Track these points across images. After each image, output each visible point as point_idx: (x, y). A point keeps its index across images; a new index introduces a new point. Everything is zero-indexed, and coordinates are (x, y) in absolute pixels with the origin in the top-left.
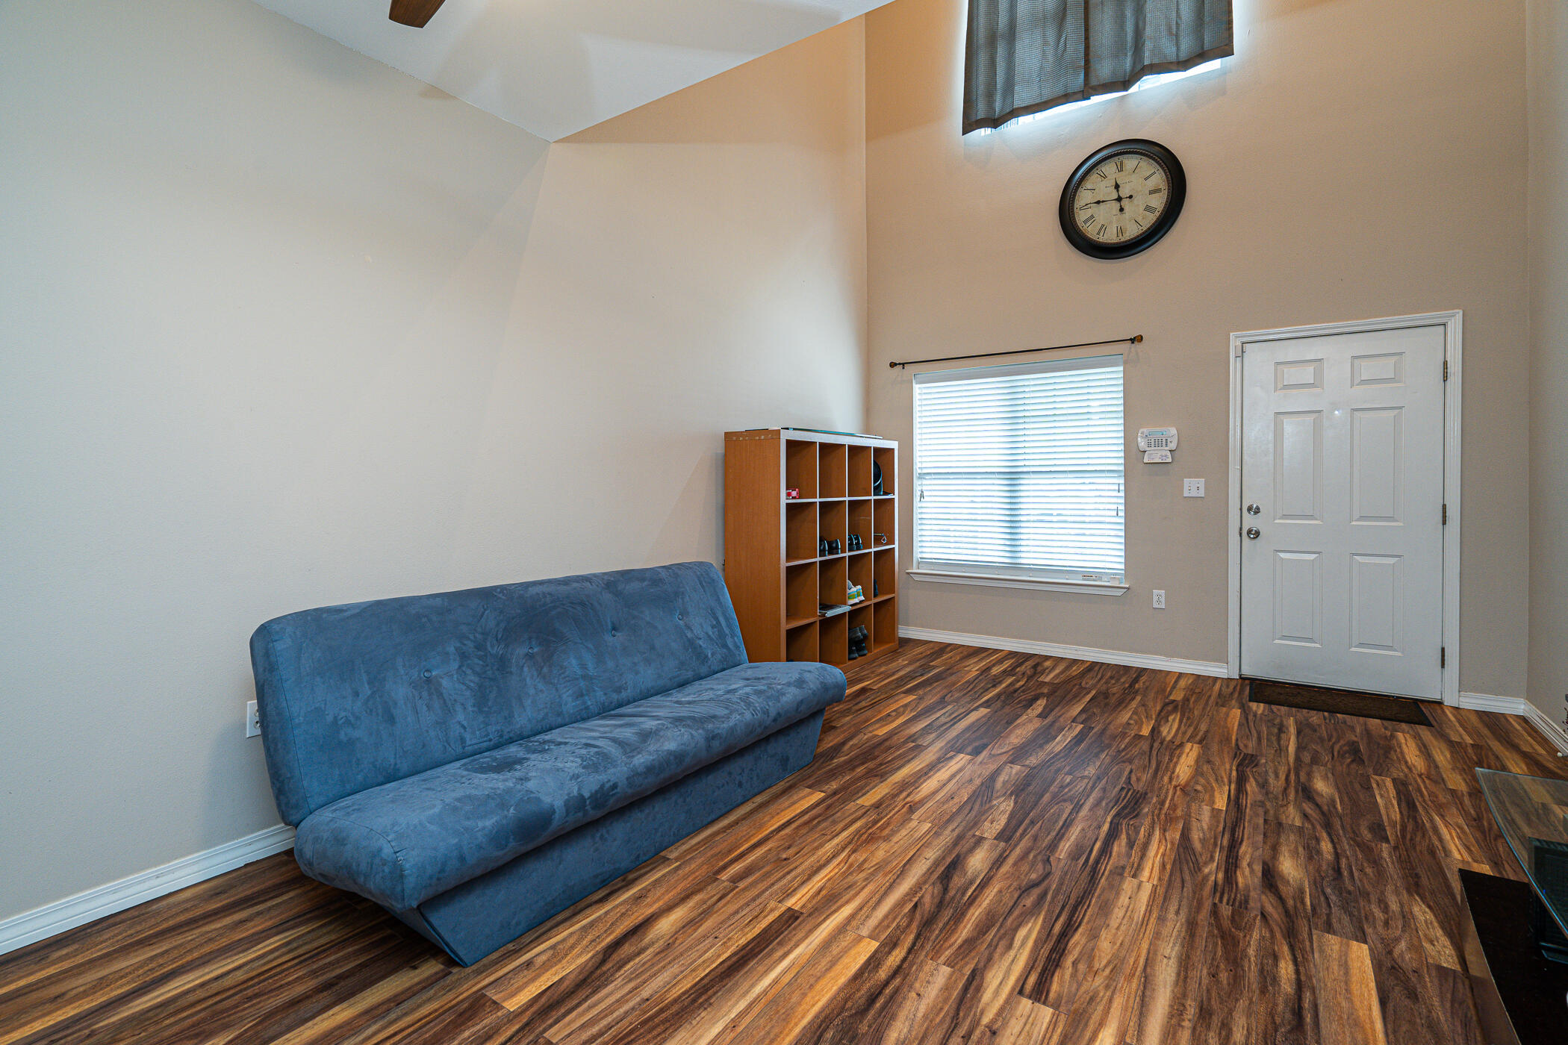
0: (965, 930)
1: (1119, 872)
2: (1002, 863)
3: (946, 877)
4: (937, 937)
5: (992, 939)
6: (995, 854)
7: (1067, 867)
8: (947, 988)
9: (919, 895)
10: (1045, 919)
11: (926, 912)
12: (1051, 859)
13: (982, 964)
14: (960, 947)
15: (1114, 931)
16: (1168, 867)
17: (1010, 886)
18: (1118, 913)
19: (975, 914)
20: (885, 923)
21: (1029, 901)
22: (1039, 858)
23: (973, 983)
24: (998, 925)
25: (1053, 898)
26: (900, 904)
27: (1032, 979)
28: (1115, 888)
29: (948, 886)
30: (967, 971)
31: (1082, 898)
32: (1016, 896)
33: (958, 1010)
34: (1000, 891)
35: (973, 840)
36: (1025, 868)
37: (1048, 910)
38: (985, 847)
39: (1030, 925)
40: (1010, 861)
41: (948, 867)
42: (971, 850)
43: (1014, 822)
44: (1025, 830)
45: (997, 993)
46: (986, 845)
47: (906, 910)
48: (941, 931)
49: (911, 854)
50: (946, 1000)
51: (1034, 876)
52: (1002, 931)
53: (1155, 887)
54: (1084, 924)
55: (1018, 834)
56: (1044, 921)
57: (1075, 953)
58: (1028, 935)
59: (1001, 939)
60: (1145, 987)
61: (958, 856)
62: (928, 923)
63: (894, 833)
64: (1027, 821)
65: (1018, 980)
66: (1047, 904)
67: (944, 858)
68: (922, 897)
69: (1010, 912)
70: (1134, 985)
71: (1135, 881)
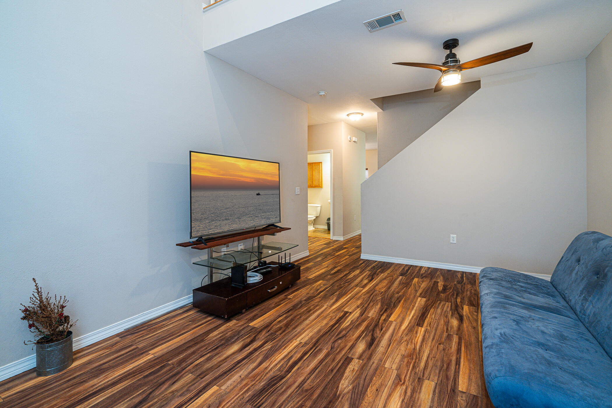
0: (365, 324)
1: (306, 344)
2: (352, 345)
3: (373, 340)
4: (373, 322)
5: (357, 322)
6: (353, 350)
7: (326, 345)
8: (369, 313)
9: (381, 333)
10: (340, 328)
11: (378, 328)
12: (330, 349)
13: (360, 317)
14: (366, 320)
15: (320, 326)
16: (283, 348)
17: (349, 337)
18: (315, 330)
19: (362, 328)
20: (389, 325)
21: (344, 332)
22: (335, 349)
23: (362, 314)
24: (355, 325)
25: (335, 334)
26: (387, 330)
27: (347, 315)
28: (311, 338)
29: (372, 336)
30: (364, 316)
31: (325, 334)
32: (348, 334)
33: (366, 310)
34: (353, 335)
35: (363, 357)
36: (342, 345)
37: (338, 330)
38: (358, 353)
39: (345, 326)
40: (347, 347)
41: (373, 344)
42: (364, 352)
43: (342, 370)
44: (337, 365)
45: (356, 313)
46: (357, 355)
47: (384, 328)
48: (372, 324)
49: (389, 349)
50: (369, 311)
51: (340, 341)
52: (354, 324)
53: (296, 339)
54: (328, 327)
55: (341, 362)
56: (340, 327)
57: (334, 320)
58: (347, 323)
59: (354, 323)
60: (320, 315)
61: (369, 349)
62: (376, 325)
63: (402, 360)
64: (335, 371)
65: (351, 314)
66: (338, 332)
67: (375, 347)
68: (380, 332)
69: (350, 329)
70: (322, 315)
71: (302, 341)
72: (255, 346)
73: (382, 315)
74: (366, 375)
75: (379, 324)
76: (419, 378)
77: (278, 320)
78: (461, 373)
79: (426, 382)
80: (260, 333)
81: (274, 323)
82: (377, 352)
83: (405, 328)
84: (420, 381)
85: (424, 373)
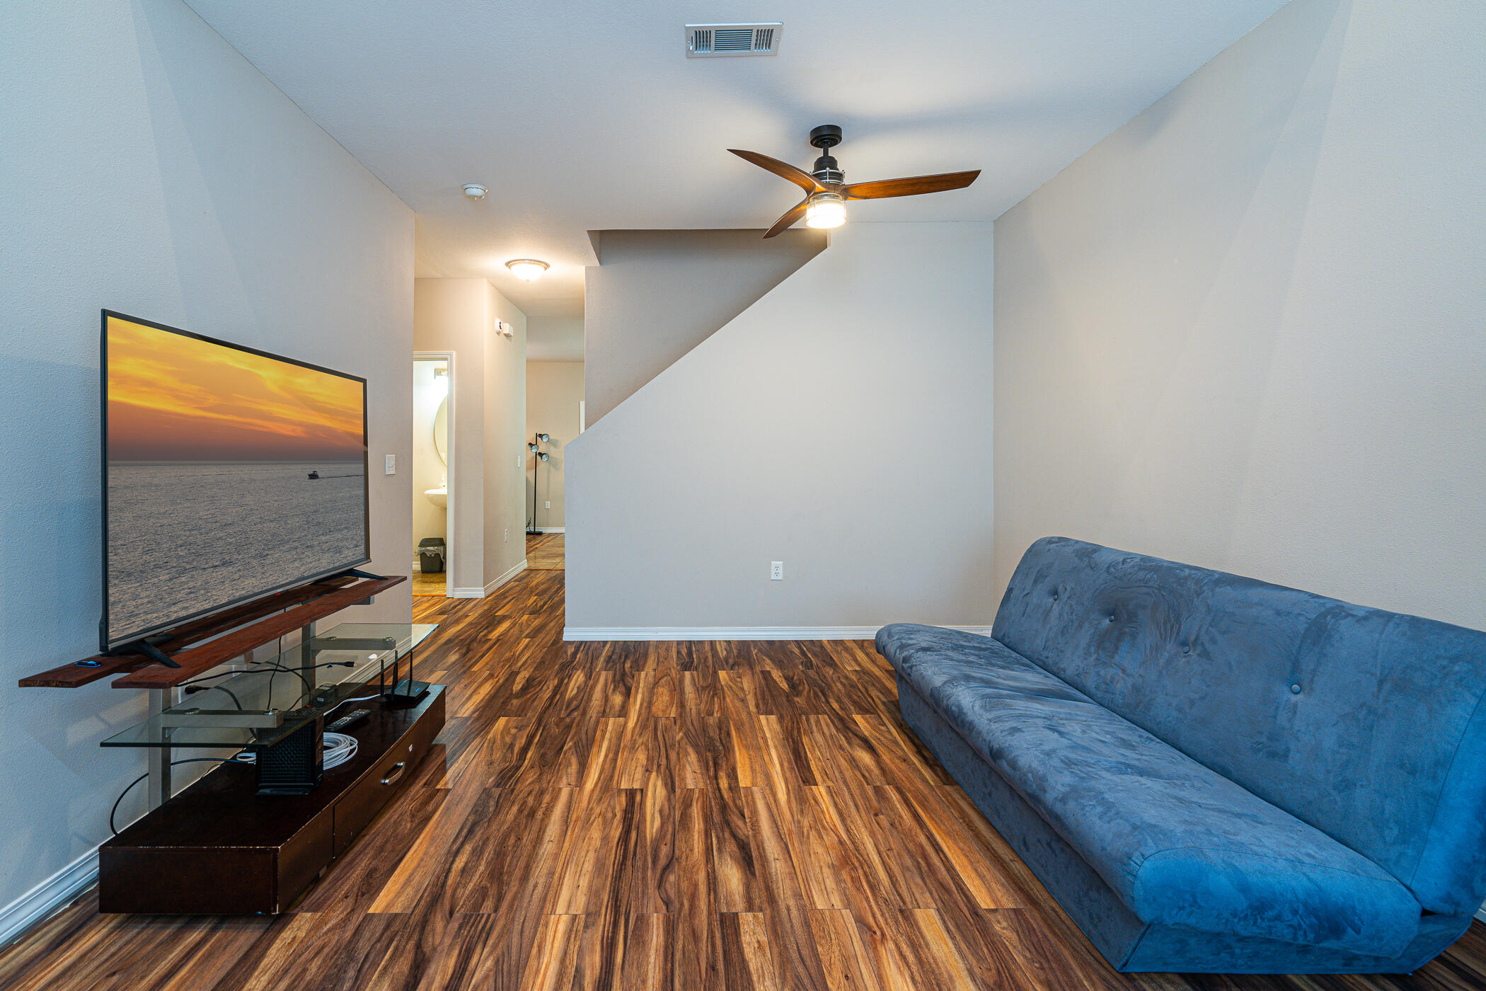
0: (696, 811)
1: (591, 915)
2: (709, 879)
3: (744, 847)
4: (710, 803)
5: (675, 812)
6: (722, 891)
7: (645, 902)
8: (683, 779)
9: (749, 824)
10: (646, 839)
11: (732, 814)
12: (664, 908)
13: (672, 796)
14: (692, 801)
15: (591, 848)
16: (535, 951)
17: (687, 858)
18: (588, 866)
19: (698, 825)
20: (750, 798)
21: (664, 850)
22: (677, 904)
23: (671, 786)
24: (677, 823)
25: (646, 860)
26: (754, 812)
27: (638, 798)
28: (594, 893)
29: (735, 839)
30: (678, 791)
31: (621, 870)
32: (677, 852)
33: (671, 773)
34: (692, 850)
35: (757, 902)
36: (684, 885)
37: (646, 847)
38: (737, 897)
39: (654, 830)
40: (703, 888)
41: (751, 857)
42: (748, 887)
43: (734, 955)
44: (713, 946)
45: (655, 786)
46: (739, 905)
47: (746, 810)
48: (711, 807)
49: (795, 860)
50: (679, 775)
51: (672, 878)
52: (671, 819)
53: (553, 912)
54: (615, 846)
55: (718, 935)
56: (645, 836)
57: (616, 822)
58: (652, 825)
59: (669, 814)
60: (568, 816)
61: (753, 874)
62: (724, 808)
63: (839, 881)
64: (721, 966)
65: (646, 795)
66: (649, 853)
67: (763, 866)
68: (745, 823)
69: (674, 835)
70: (575, 816)
71: (573, 911)
72: (438, 978)
73: (716, 777)
74: (798, 947)
75: (727, 803)
76: (901, 911)
77: (455, 866)
78: (958, 868)
79: (919, 914)
80: (429, 928)
81: (450, 882)
82: (774, 877)
83: (786, 796)
84: (906, 915)
85: (899, 895)
